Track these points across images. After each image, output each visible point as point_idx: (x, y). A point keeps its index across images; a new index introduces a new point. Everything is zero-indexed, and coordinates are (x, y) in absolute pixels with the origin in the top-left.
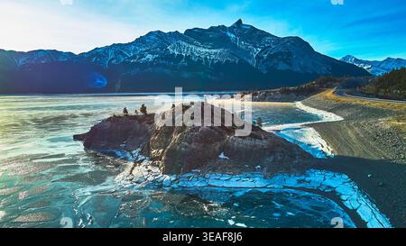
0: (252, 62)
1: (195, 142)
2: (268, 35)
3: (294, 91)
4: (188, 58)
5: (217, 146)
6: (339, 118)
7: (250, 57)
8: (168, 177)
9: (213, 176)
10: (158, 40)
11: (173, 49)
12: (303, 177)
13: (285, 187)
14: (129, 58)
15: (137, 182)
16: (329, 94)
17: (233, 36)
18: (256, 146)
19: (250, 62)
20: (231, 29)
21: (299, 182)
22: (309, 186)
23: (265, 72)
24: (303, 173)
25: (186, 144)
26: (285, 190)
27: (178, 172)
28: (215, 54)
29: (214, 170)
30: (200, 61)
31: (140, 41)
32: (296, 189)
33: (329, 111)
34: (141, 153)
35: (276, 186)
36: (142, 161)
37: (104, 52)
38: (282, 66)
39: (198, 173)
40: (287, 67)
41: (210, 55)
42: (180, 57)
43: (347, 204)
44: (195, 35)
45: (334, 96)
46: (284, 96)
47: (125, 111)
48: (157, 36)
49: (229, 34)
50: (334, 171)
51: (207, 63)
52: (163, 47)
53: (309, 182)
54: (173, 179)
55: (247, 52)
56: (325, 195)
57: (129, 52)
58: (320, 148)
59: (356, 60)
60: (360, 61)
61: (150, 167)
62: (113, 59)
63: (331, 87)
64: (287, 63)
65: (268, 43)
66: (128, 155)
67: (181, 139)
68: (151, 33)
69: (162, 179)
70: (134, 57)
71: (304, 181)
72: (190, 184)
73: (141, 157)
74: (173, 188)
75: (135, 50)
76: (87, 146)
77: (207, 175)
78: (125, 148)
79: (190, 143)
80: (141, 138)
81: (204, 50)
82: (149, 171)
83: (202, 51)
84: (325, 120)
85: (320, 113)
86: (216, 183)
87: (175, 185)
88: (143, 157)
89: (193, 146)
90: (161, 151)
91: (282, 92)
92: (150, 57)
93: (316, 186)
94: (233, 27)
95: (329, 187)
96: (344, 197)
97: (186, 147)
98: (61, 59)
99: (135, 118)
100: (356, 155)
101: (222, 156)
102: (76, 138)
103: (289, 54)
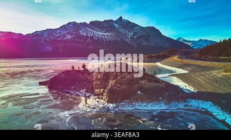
0: (128, 40)
1: (125, 84)
2: (137, 25)
3: (155, 57)
4: (92, 38)
5: (136, 86)
6: (186, 72)
7: (127, 38)
8: (111, 105)
9: (137, 104)
10: (74, 27)
11: (83, 32)
12: (186, 103)
13: (178, 109)
14: (57, 37)
15: (93, 108)
16: (176, 58)
17: (117, 26)
18: (158, 86)
19: (127, 40)
20: (116, 22)
21: (185, 106)
22: (191, 108)
23: (135, 46)
24: (185, 101)
25: (119, 86)
26: (180, 110)
27: (116, 102)
28: (107, 35)
29: (137, 100)
30: (99, 39)
31: (63, 27)
32: (185, 110)
33: (178, 68)
34: (87, 91)
35: (174, 109)
36: (90, 96)
37: (42, 34)
38: (145, 43)
39: (129, 103)
40: (148, 44)
41: (104, 36)
42: (87, 37)
43: (217, 117)
44: (95, 25)
45: (179, 60)
46: (150, 60)
47: (73, 67)
48: (73, 25)
49: (115, 25)
50: (202, 100)
51: (103, 40)
52: (77, 31)
53: (191, 106)
54: (115, 106)
55: (125, 35)
56: (203, 113)
57: (57, 34)
58: (185, 88)
59: (184, 40)
60: (186, 41)
61: (97, 100)
62: (47, 38)
63: (176, 55)
64: (148, 41)
65: (136, 30)
66: (78, 93)
67: (116, 83)
68: (69, 23)
69: (108, 106)
70: (59, 37)
71: (187, 105)
72: (125, 109)
73: (88, 94)
74: (116, 111)
75: (60, 32)
76: (50, 88)
77: (134, 104)
78: (75, 89)
79: (121, 85)
80: (85, 83)
81: (101, 33)
82: (98, 102)
83: (100, 34)
84: (178, 73)
85: (173, 69)
86: (140, 108)
87: (117, 110)
88: (89, 94)
89: (123, 87)
90: (102, 90)
91: (149, 57)
92: (69, 37)
93: (196, 108)
94: (117, 21)
95: (203, 109)
96: (214, 114)
97: (119, 88)
98: (14, 37)
99: (79, 71)
100: (209, 91)
101: (139, 92)
102: (41, 84)
103: (149, 36)
